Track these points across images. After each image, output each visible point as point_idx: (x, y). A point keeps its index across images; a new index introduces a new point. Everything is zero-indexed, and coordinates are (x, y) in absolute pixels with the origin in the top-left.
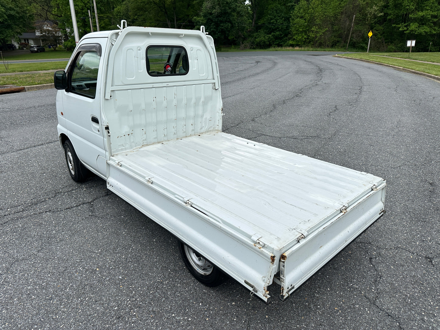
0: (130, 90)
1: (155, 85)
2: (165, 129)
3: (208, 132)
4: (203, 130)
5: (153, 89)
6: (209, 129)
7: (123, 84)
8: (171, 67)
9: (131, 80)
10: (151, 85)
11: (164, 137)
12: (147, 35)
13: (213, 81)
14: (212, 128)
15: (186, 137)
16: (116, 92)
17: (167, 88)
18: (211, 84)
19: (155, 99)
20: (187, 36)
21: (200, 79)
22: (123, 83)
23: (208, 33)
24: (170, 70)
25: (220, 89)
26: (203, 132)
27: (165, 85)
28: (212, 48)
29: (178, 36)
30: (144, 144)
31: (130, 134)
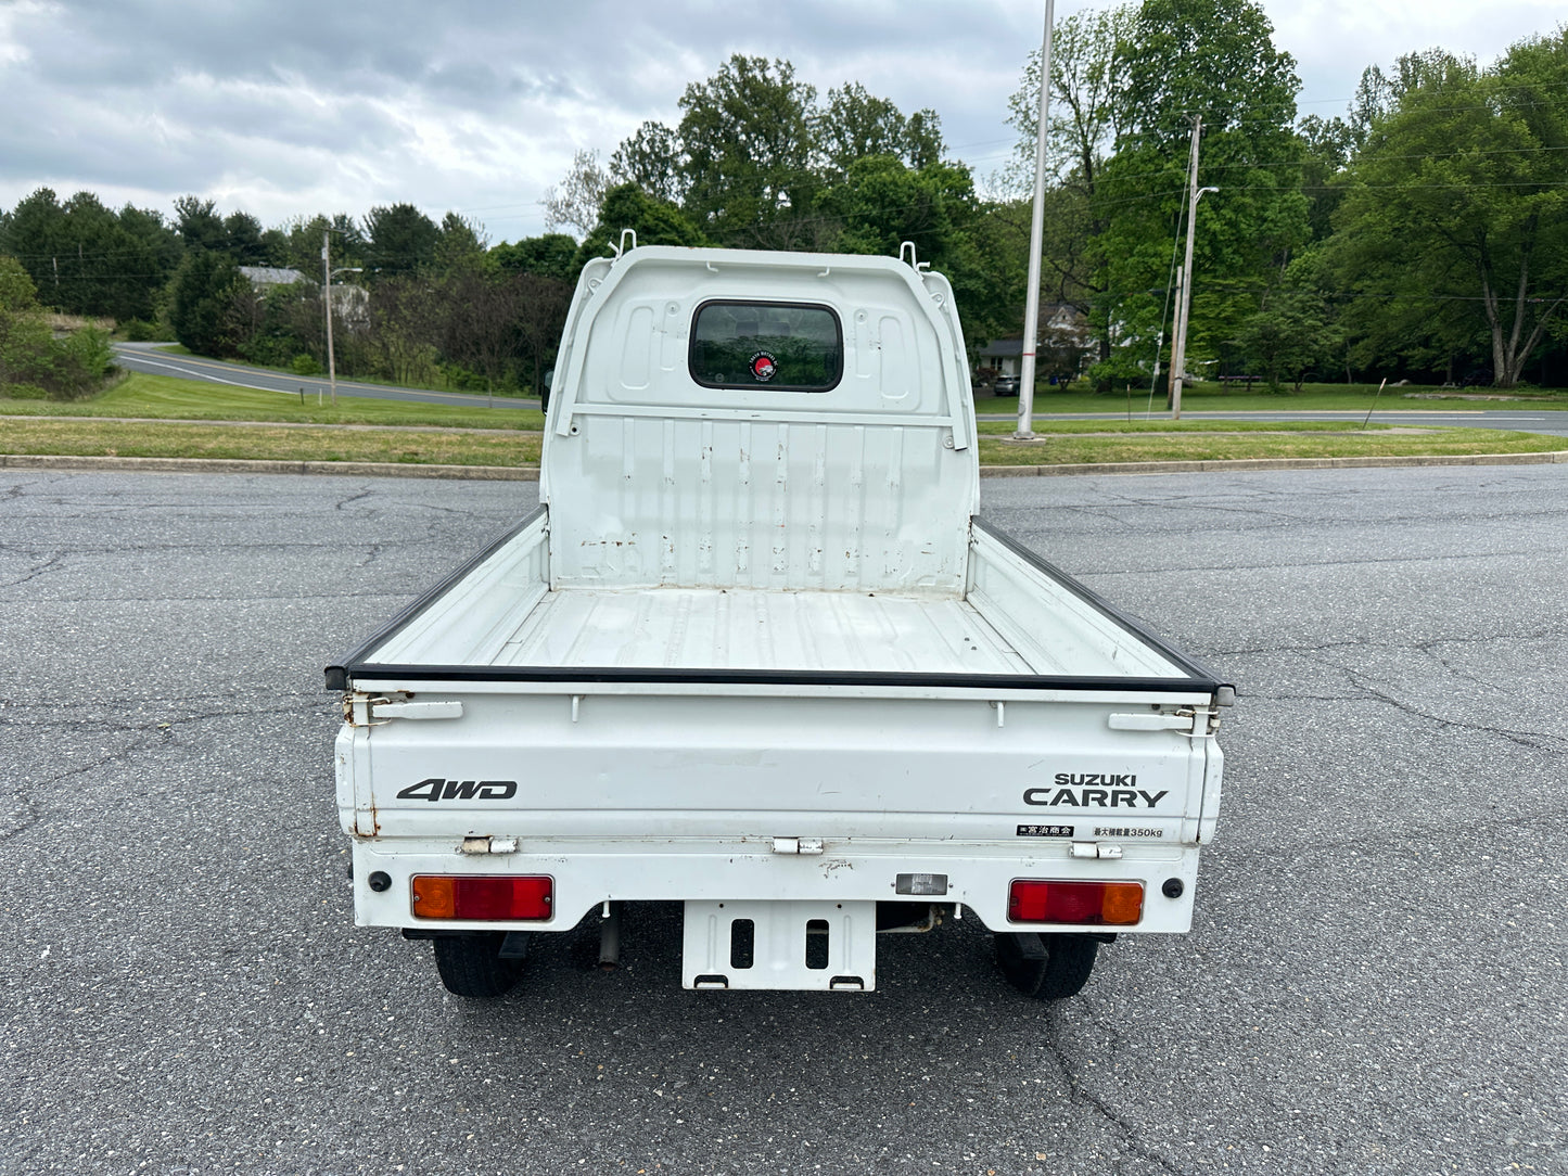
0: (632, 420)
1: (711, 413)
2: (743, 551)
3: (912, 590)
4: (889, 583)
5: (705, 423)
6: (918, 581)
7: (610, 401)
8: (773, 364)
9: (636, 390)
10: (697, 413)
11: (738, 573)
12: (699, 269)
13: (945, 421)
14: (935, 580)
15: (822, 590)
16: (589, 419)
17: (755, 426)
18: (936, 430)
19: (708, 452)
20: (838, 275)
21: (887, 409)
22: (610, 397)
23: (928, 264)
24: (768, 374)
25: (974, 450)
26: (891, 587)
27: (746, 415)
28: (947, 315)
29: (813, 274)
30: (666, 581)
31: (625, 544)
